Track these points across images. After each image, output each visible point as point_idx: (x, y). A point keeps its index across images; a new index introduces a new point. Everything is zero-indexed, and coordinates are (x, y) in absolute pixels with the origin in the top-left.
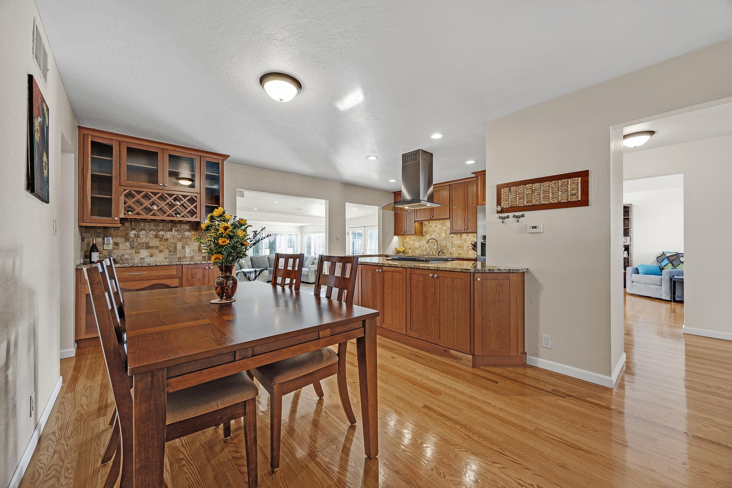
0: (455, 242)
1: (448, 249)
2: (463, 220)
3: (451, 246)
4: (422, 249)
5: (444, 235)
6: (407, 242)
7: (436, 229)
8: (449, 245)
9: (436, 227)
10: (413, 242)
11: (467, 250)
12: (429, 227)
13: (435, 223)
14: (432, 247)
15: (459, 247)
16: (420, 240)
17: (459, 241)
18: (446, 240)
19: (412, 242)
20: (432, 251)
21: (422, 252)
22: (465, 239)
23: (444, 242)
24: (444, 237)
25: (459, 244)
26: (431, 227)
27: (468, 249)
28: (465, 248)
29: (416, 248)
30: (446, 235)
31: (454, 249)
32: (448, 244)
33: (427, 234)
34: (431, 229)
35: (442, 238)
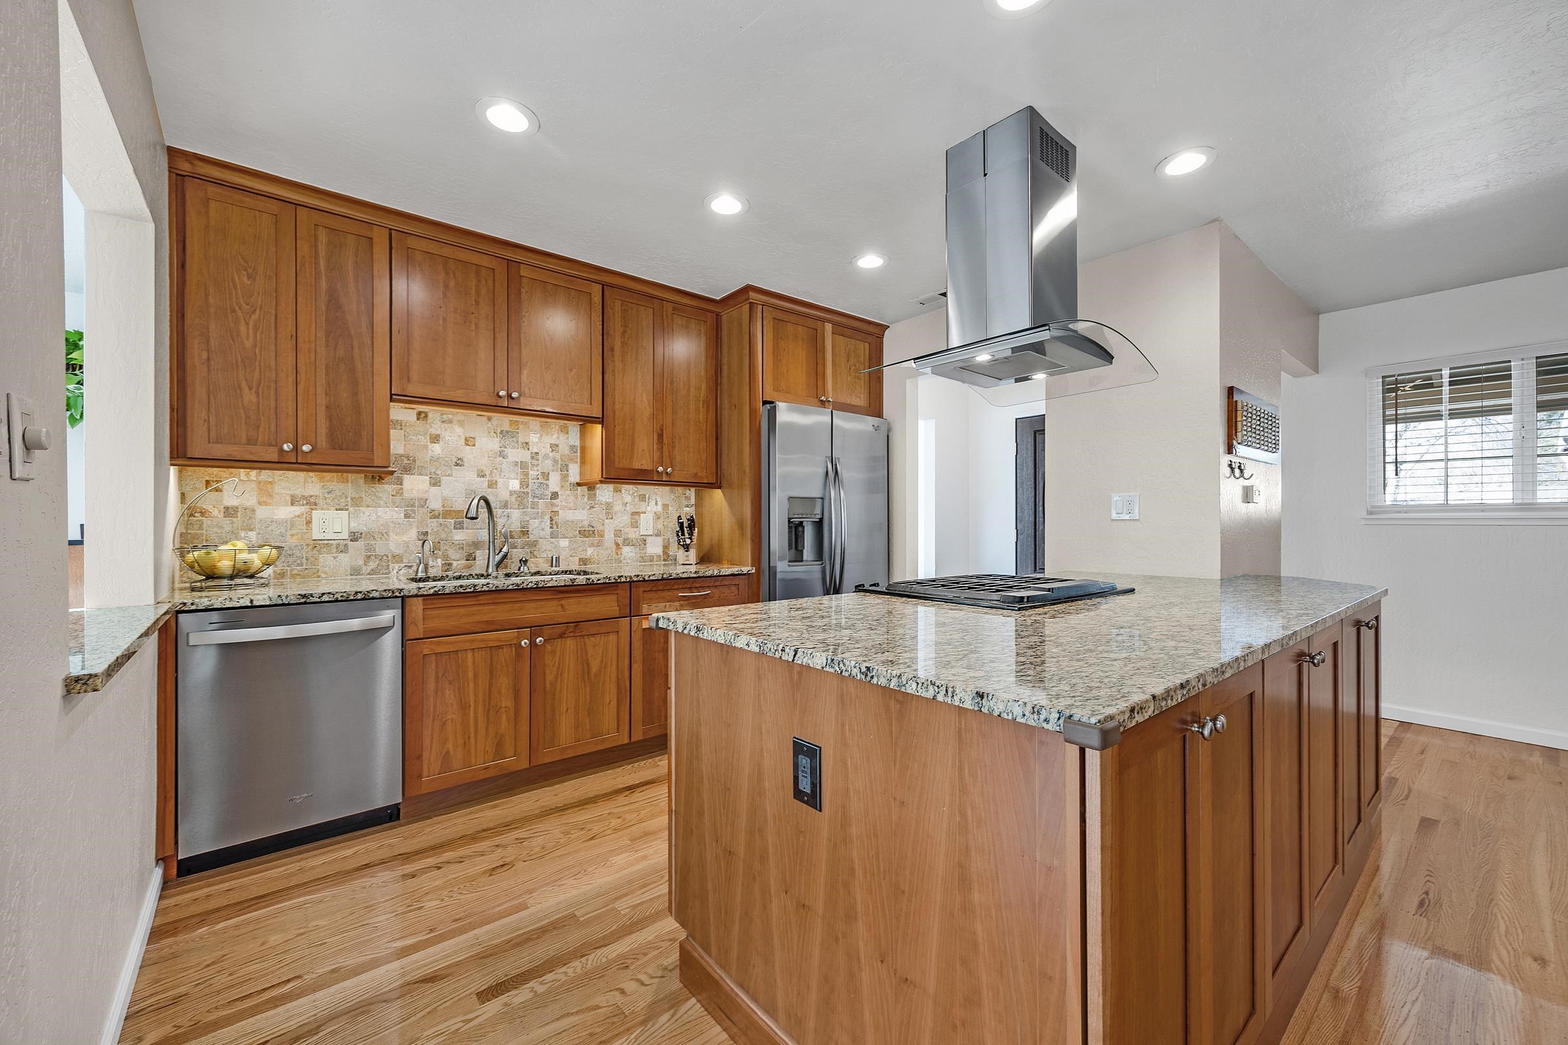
0: (565, 515)
1: (534, 544)
2: (656, 437)
3: (548, 530)
4: (369, 548)
5: (515, 485)
6: (230, 512)
7: (468, 453)
8: (539, 528)
9: (469, 441)
10: (298, 510)
11: (617, 545)
12: (424, 440)
13: (461, 423)
14: (443, 536)
15: (583, 533)
16: (357, 502)
17: (585, 512)
18: (521, 505)
19: (285, 512)
20: (445, 557)
21: (372, 565)
22: (609, 506)
23: (516, 514)
24: (512, 493)
25: (586, 523)
26: (435, 439)
27: (620, 541)
28: (609, 536)
29: (319, 546)
30: (524, 484)
31: (564, 543)
32: (534, 525)
33: (407, 470)
34: (437, 449)
35: (504, 495)
